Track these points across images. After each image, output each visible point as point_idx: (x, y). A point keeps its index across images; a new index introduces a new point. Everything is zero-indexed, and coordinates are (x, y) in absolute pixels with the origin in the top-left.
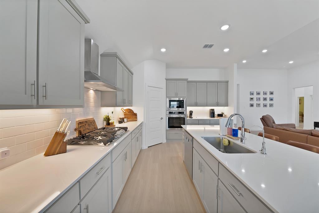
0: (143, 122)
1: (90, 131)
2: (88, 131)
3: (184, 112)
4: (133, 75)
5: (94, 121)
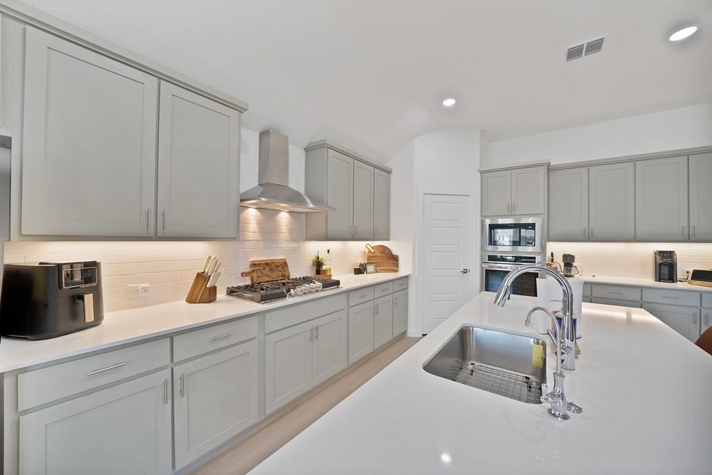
0: (410, 275)
1: (271, 279)
2: (267, 279)
3: (534, 258)
4: (389, 172)
5: (285, 264)
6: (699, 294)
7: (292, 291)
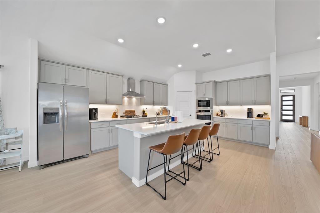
3: (210, 111)
4: (167, 85)
5: (134, 111)
6: (252, 121)
7: (134, 117)
